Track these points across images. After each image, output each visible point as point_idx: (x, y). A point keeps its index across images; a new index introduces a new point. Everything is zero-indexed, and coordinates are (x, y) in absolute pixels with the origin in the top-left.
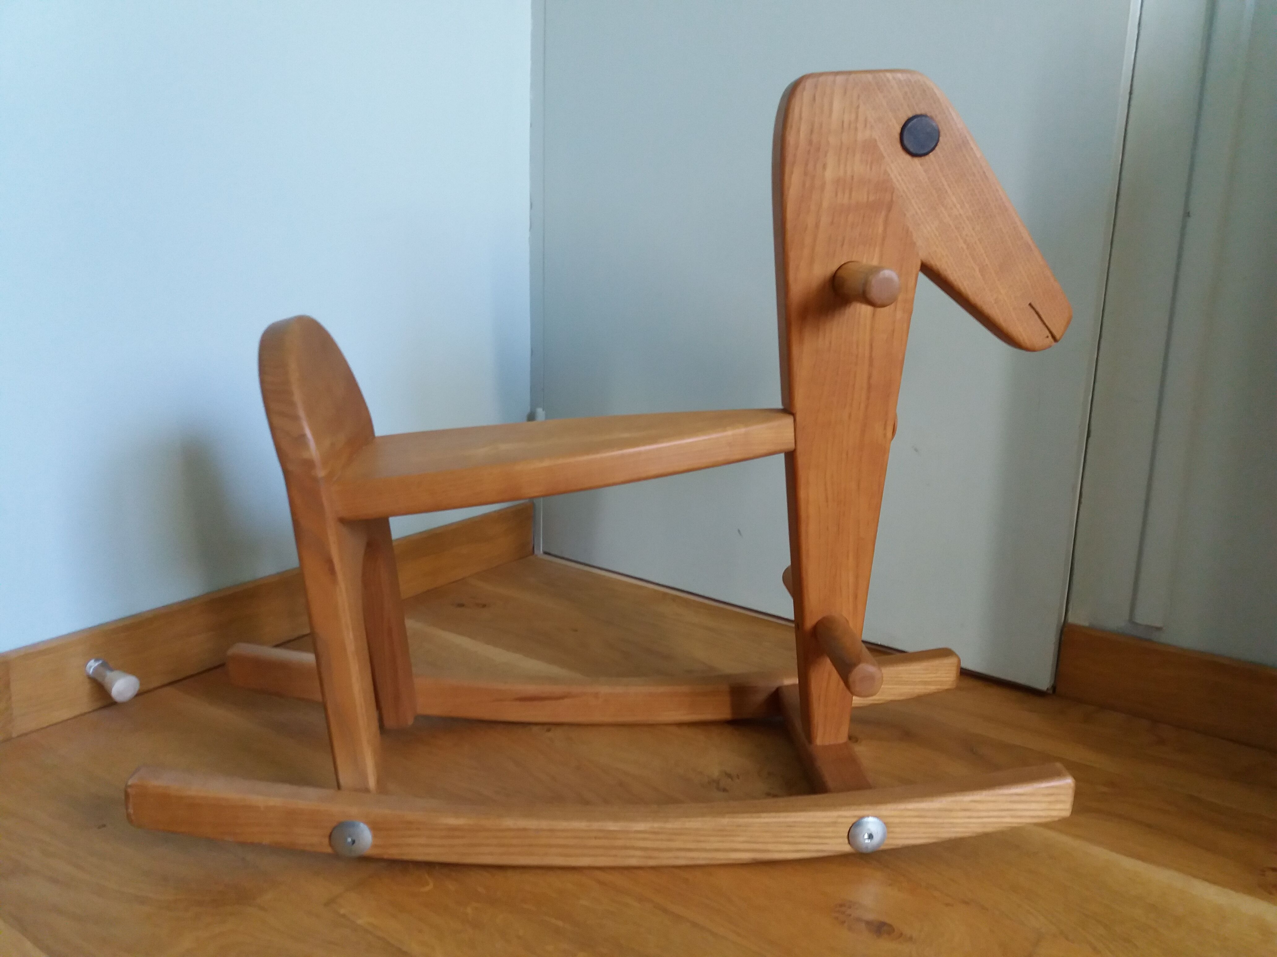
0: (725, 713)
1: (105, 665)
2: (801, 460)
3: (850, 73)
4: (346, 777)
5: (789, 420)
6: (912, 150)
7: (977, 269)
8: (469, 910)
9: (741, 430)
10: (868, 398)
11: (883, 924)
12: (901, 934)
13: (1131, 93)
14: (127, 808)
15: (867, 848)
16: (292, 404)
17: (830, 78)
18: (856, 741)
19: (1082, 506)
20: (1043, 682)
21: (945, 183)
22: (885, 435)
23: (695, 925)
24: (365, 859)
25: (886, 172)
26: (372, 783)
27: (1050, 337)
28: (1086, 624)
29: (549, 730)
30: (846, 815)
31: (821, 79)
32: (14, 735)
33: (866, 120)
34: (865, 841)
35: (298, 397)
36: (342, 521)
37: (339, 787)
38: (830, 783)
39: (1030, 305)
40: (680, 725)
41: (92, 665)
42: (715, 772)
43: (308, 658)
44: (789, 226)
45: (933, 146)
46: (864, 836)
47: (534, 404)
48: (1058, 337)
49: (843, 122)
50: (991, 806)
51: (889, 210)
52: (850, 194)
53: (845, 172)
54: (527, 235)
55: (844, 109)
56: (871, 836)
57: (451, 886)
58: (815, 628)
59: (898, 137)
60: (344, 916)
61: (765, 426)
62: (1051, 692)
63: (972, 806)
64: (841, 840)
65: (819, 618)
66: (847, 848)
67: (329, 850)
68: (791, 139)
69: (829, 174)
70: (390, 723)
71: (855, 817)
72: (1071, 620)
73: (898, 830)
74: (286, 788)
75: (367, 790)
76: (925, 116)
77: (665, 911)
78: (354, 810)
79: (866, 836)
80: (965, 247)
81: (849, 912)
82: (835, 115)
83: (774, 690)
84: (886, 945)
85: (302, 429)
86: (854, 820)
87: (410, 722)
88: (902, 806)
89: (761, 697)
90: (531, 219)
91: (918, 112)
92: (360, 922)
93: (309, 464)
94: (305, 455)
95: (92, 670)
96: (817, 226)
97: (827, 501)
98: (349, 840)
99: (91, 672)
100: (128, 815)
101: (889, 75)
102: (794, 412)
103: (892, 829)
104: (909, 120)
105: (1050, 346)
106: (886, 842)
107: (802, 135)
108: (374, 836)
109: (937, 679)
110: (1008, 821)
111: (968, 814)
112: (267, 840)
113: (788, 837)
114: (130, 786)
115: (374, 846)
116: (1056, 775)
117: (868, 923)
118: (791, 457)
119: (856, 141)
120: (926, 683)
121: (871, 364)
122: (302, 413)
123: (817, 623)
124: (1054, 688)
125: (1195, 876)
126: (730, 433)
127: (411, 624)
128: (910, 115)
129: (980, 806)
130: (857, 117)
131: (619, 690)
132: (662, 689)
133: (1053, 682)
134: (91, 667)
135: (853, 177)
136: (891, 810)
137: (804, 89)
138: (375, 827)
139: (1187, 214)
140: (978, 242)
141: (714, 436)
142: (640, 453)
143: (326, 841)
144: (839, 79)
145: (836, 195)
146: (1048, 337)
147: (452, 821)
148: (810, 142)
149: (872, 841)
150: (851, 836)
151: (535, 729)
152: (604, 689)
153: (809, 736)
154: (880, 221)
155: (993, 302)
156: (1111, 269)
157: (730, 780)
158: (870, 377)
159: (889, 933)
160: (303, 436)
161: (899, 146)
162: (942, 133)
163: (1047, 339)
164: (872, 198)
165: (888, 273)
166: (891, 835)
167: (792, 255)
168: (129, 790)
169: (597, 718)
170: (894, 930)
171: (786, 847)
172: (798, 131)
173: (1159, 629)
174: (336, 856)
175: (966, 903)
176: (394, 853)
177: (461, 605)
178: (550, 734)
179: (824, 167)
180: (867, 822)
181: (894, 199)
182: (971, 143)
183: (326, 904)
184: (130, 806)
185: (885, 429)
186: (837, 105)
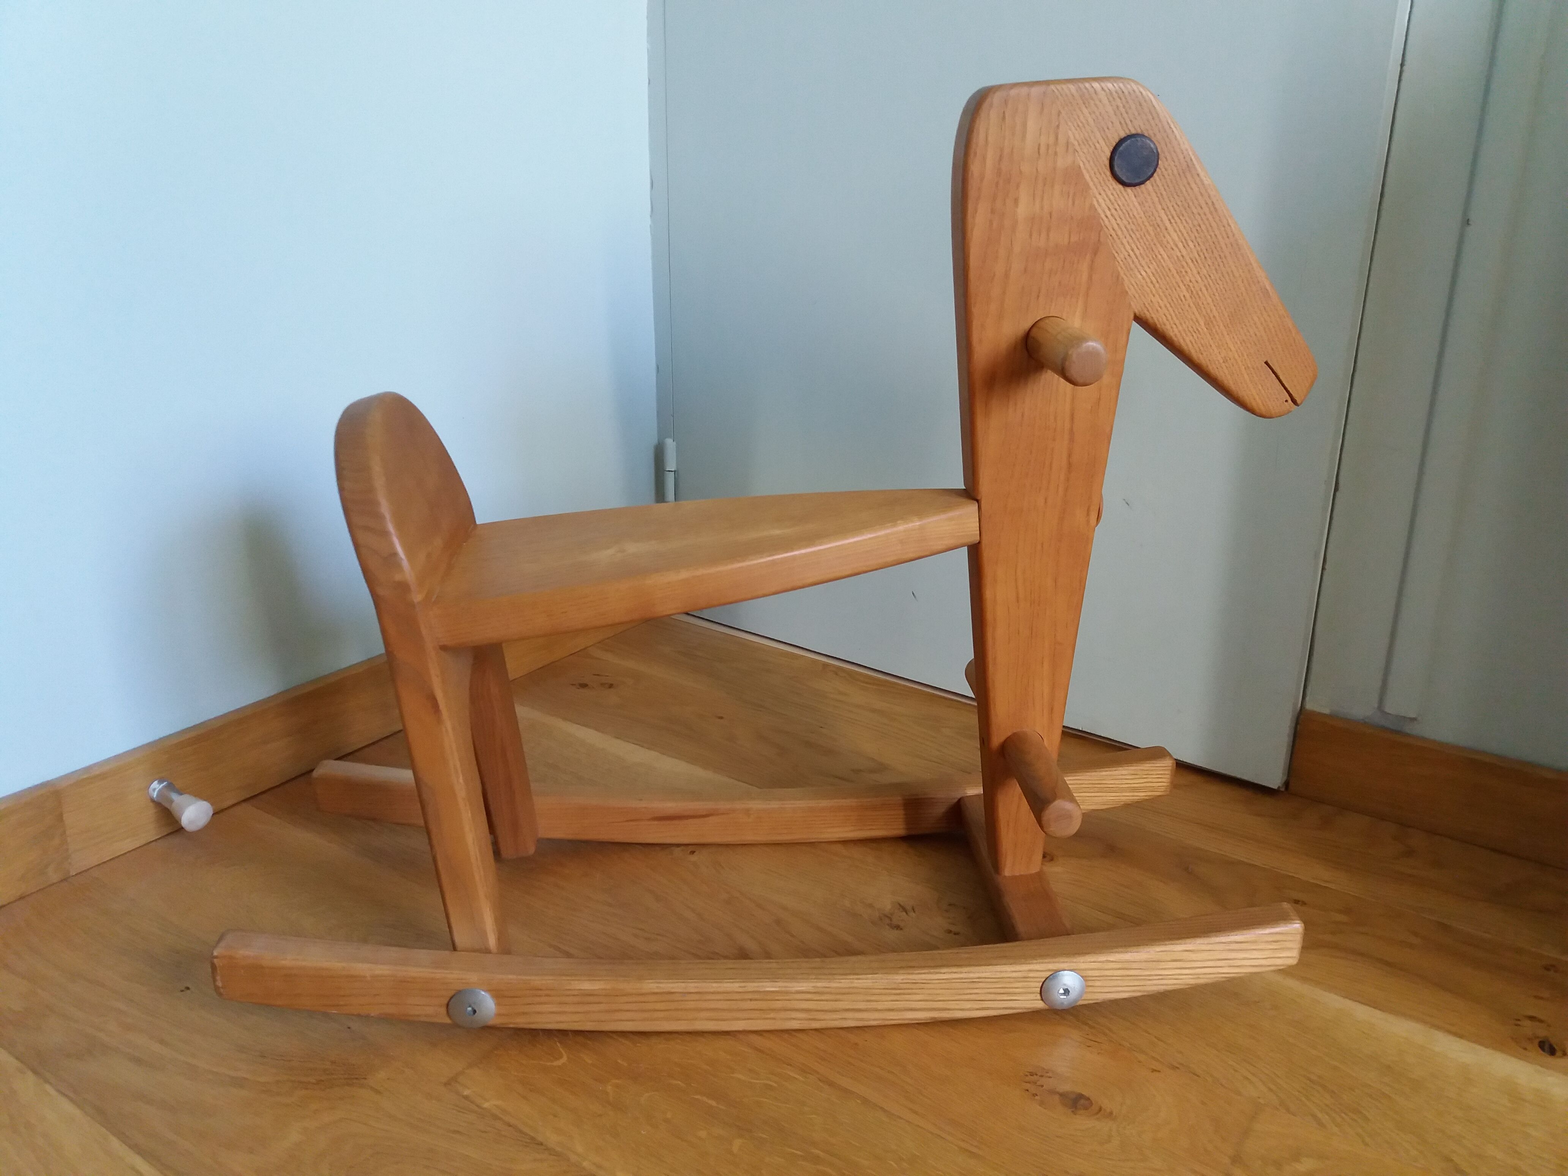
0: (898, 829)
1: (171, 787)
2: (987, 554)
3: (1048, 83)
4: (461, 938)
5: (974, 507)
6: (1124, 179)
7: (1202, 323)
8: (609, 1088)
9: (915, 524)
10: (1068, 480)
11: (1081, 1096)
12: (1100, 1109)
13: (1402, 65)
14: (215, 980)
15: (1062, 1003)
16: (379, 517)
17: (1024, 90)
18: (1052, 860)
19: (1325, 573)
20: (1274, 778)
21: (1165, 218)
22: (1088, 522)
23: (865, 1101)
24: (489, 1029)
25: (1092, 207)
26: (492, 941)
27: (1290, 401)
28: (1326, 711)
29: (693, 852)
30: (1039, 968)
31: (1013, 92)
32: (73, 873)
33: (1068, 144)
34: (1060, 998)
35: (385, 508)
36: (444, 648)
37: (455, 949)
38: (1021, 927)
39: (1266, 363)
40: (845, 842)
41: (156, 787)
42: (886, 903)
43: (405, 776)
44: (973, 275)
45: (1150, 174)
46: (1059, 991)
47: (663, 433)
48: (1299, 401)
49: (1039, 145)
50: (1205, 955)
51: (1095, 253)
52: (1048, 235)
53: (1042, 208)
54: (648, 221)
55: (1040, 129)
56: (1067, 992)
57: (588, 1058)
58: (1004, 746)
59: (1107, 163)
60: (466, 1098)
61: (943, 516)
62: (1283, 789)
63: (1185, 955)
64: (1032, 997)
65: (1009, 734)
66: (1040, 1005)
67: (448, 1021)
68: (975, 168)
69: (1023, 210)
70: (507, 852)
71: (1049, 970)
72: (1309, 706)
73: (1098, 984)
74: (394, 952)
75: (487, 951)
76: (1143, 136)
77: (831, 1084)
78: (473, 977)
79: (1062, 991)
80: (1188, 295)
81: (1042, 1081)
82: (1029, 137)
83: (956, 800)
84: (1083, 1122)
85: (391, 545)
86: (1048, 974)
87: (532, 850)
88: (1102, 958)
89: (940, 810)
90: (651, 199)
91: (1133, 132)
92: (486, 1105)
93: (404, 587)
94: (398, 577)
95: (156, 793)
96: (1007, 275)
97: (1018, 601)
98: (470, 1009)
99: (155, 796)
100: (217, 988)
101: (1096, 85)
102: (979, 498)
103: (1090, 983)
104: (1121, 141)
105: (1289, 412)
106: (1085, 997)
107: (989, 163)
108: (498, 1004)
109: (1148, 785)
110: (1226, 971)
111: (1178, 964)
112: (374, 1012)
113: (971, 994)
114: (216, 957)
115: (498, 1015)
116: (1282, 918)
117: (1062, 1095)
118: (975, 552)
119: (1055, 169)
120: (1134, 790)
121: (1072, 440)
122: (391, 528)
123: (1005, 741)
124: (1287, 784)
125: (1438, 1028)
126: (901, 527)
127: (524, 712)
128: (1123, 135)
129: (1193, 956)
130: (1057, 138)
131: (774, 805)
132: (824, 803)
133: (1285, 778)
134: (154, 790)
135: (1051, 214)
136: (1091, 962)
137: (991, 106)
138: (498, 995)
139: (1467, 222)
140: (1204, 289)
141: (882, 533)
142: (794, 558)
143: (443, 1010)
144: (1035, 91)
145: (1031, 235)
146: (1286, 401)
147: (587, 986)
148: (999, 172)
149: (1069, 997)
150: (1043, 992)
151: (677, 851)
152: (757, 805)
153: (997, 867)
154: (1084, 267)
155: (1221, 361)
156: (1371, 285)
157: (904, 913)
158: (1070, 456)
159: (1086, 1108)
160: (395, 554)
161: (1108, 173)
162: (1161, 156)
163: (1286, 403)
164: (1074, 238)
165: (1093, 344)
166: (1090, 989)
167: (977, 310)
168: (215, 961)
169: (749, 837)
170: (1091, 1104)
171: (968, 1005)
172: (984, 158)
173: (1413, 720)
174: (456, 1025)
175: (1174, 1068)
176: (521, 1022)
177: (584, 686)
178: (694, 858)
179: (1016, 201)
180: (1063, 975)
181: (1102, 240)
182: (1197, 166)
183: (446, 1084)
184: (218, 978)
185: (1088, 514)
186: (1031, 125)
